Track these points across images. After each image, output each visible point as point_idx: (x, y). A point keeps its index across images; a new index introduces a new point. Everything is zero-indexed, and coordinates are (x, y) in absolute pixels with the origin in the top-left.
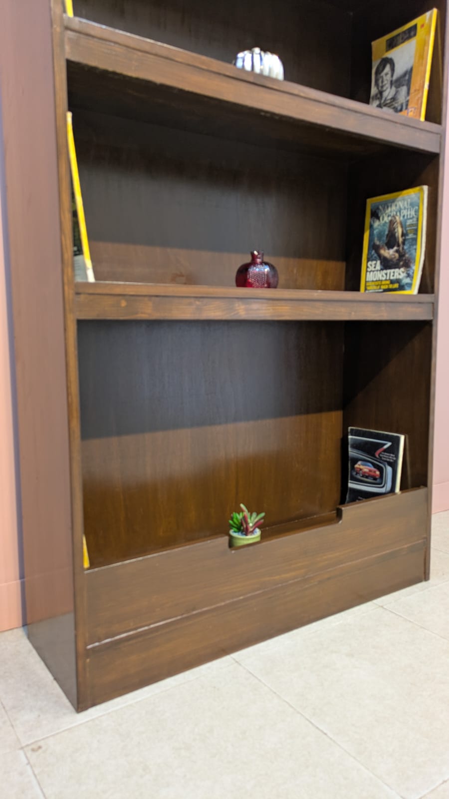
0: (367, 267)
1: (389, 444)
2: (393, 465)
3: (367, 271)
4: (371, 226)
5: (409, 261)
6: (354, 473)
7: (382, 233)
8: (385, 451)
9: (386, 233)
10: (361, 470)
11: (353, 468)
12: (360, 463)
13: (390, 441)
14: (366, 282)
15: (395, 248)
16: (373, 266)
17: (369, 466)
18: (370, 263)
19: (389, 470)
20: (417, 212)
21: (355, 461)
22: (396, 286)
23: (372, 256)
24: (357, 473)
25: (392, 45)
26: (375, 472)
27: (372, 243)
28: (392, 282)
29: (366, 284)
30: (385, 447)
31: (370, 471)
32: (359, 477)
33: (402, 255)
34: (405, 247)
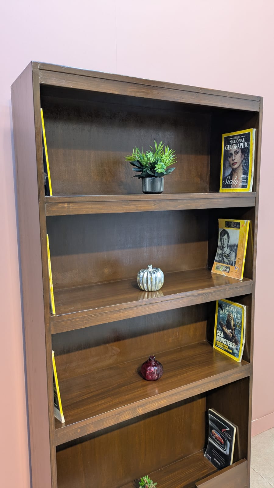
0: (217, 333)
1: (228, 429)
2: (231, 442)
3: (217, 335)
4: (219, 312)
5: (237, 341)
6: (211, 434)
7: (224, 319)
8: (226, 431)
9: (226, 320)
10: (215, 434)
11: (211, 431)
12: (214, 430)
13: (229, 428)
14: (216, 340)
15: (231, 330)
16: (220, 334)
17: (218, 434)
18: (218, 331)
19: (228, 443)
20: (241, 317)
21: (212, 428)
22: (231, 351)
23: (219, 328)
24: (213, 435)
25: (228, 225)
26: (222, 440)
27: (219, 321)
28: (229, 348)
29: (216, 341)
30: (227, 429)
31: (219, 437)
32: (213, 437)
33: (234, 336)
34: (235, 333)
